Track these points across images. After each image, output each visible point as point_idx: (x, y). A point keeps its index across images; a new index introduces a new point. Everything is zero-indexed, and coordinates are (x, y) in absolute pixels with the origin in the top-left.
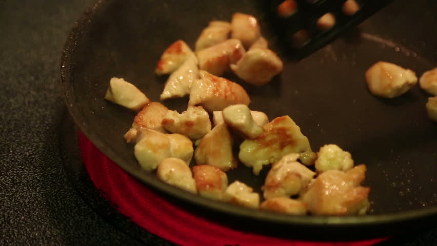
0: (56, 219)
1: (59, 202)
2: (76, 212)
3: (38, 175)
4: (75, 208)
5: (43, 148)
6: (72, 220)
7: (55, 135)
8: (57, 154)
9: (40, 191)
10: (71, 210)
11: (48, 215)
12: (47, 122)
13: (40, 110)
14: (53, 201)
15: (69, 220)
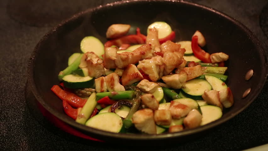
0: (26, 132)
1: (26, 124)
2: (35, 128)
3: (16, 113)
4: (34, 126)
5: (18, 100)
6: (33, 132)
7: (23, 93)
8: (24, 102)
9: (17, 120)
10: (33, 127)
11: (22, 131)
12: (19, 87)
13: (16, 82)
14: (24, 124)
15: (32, 132)
